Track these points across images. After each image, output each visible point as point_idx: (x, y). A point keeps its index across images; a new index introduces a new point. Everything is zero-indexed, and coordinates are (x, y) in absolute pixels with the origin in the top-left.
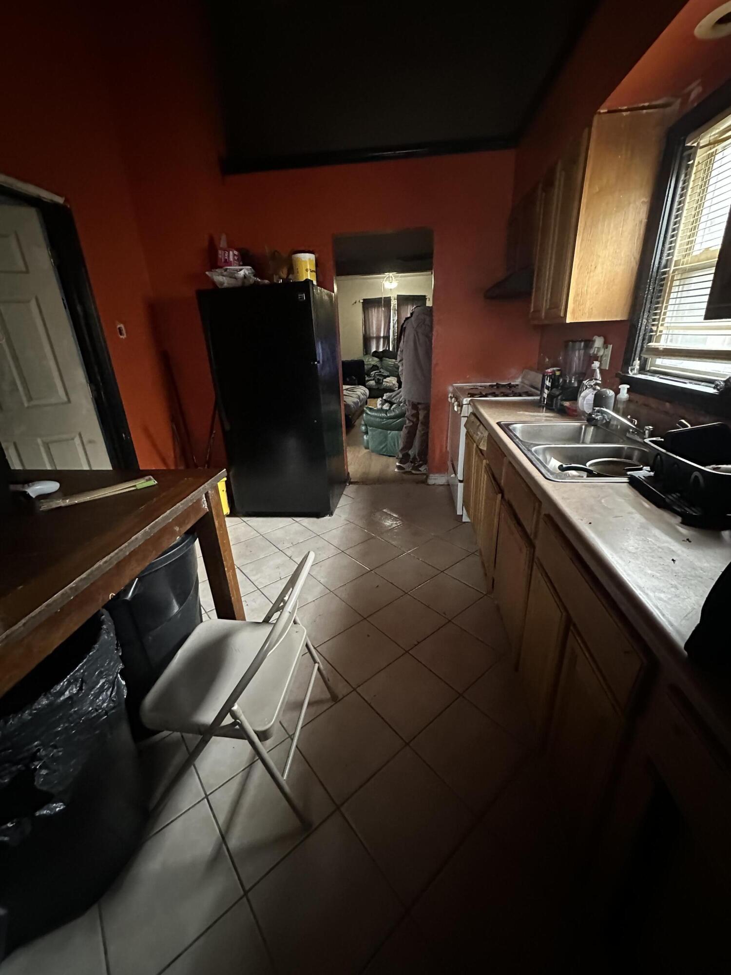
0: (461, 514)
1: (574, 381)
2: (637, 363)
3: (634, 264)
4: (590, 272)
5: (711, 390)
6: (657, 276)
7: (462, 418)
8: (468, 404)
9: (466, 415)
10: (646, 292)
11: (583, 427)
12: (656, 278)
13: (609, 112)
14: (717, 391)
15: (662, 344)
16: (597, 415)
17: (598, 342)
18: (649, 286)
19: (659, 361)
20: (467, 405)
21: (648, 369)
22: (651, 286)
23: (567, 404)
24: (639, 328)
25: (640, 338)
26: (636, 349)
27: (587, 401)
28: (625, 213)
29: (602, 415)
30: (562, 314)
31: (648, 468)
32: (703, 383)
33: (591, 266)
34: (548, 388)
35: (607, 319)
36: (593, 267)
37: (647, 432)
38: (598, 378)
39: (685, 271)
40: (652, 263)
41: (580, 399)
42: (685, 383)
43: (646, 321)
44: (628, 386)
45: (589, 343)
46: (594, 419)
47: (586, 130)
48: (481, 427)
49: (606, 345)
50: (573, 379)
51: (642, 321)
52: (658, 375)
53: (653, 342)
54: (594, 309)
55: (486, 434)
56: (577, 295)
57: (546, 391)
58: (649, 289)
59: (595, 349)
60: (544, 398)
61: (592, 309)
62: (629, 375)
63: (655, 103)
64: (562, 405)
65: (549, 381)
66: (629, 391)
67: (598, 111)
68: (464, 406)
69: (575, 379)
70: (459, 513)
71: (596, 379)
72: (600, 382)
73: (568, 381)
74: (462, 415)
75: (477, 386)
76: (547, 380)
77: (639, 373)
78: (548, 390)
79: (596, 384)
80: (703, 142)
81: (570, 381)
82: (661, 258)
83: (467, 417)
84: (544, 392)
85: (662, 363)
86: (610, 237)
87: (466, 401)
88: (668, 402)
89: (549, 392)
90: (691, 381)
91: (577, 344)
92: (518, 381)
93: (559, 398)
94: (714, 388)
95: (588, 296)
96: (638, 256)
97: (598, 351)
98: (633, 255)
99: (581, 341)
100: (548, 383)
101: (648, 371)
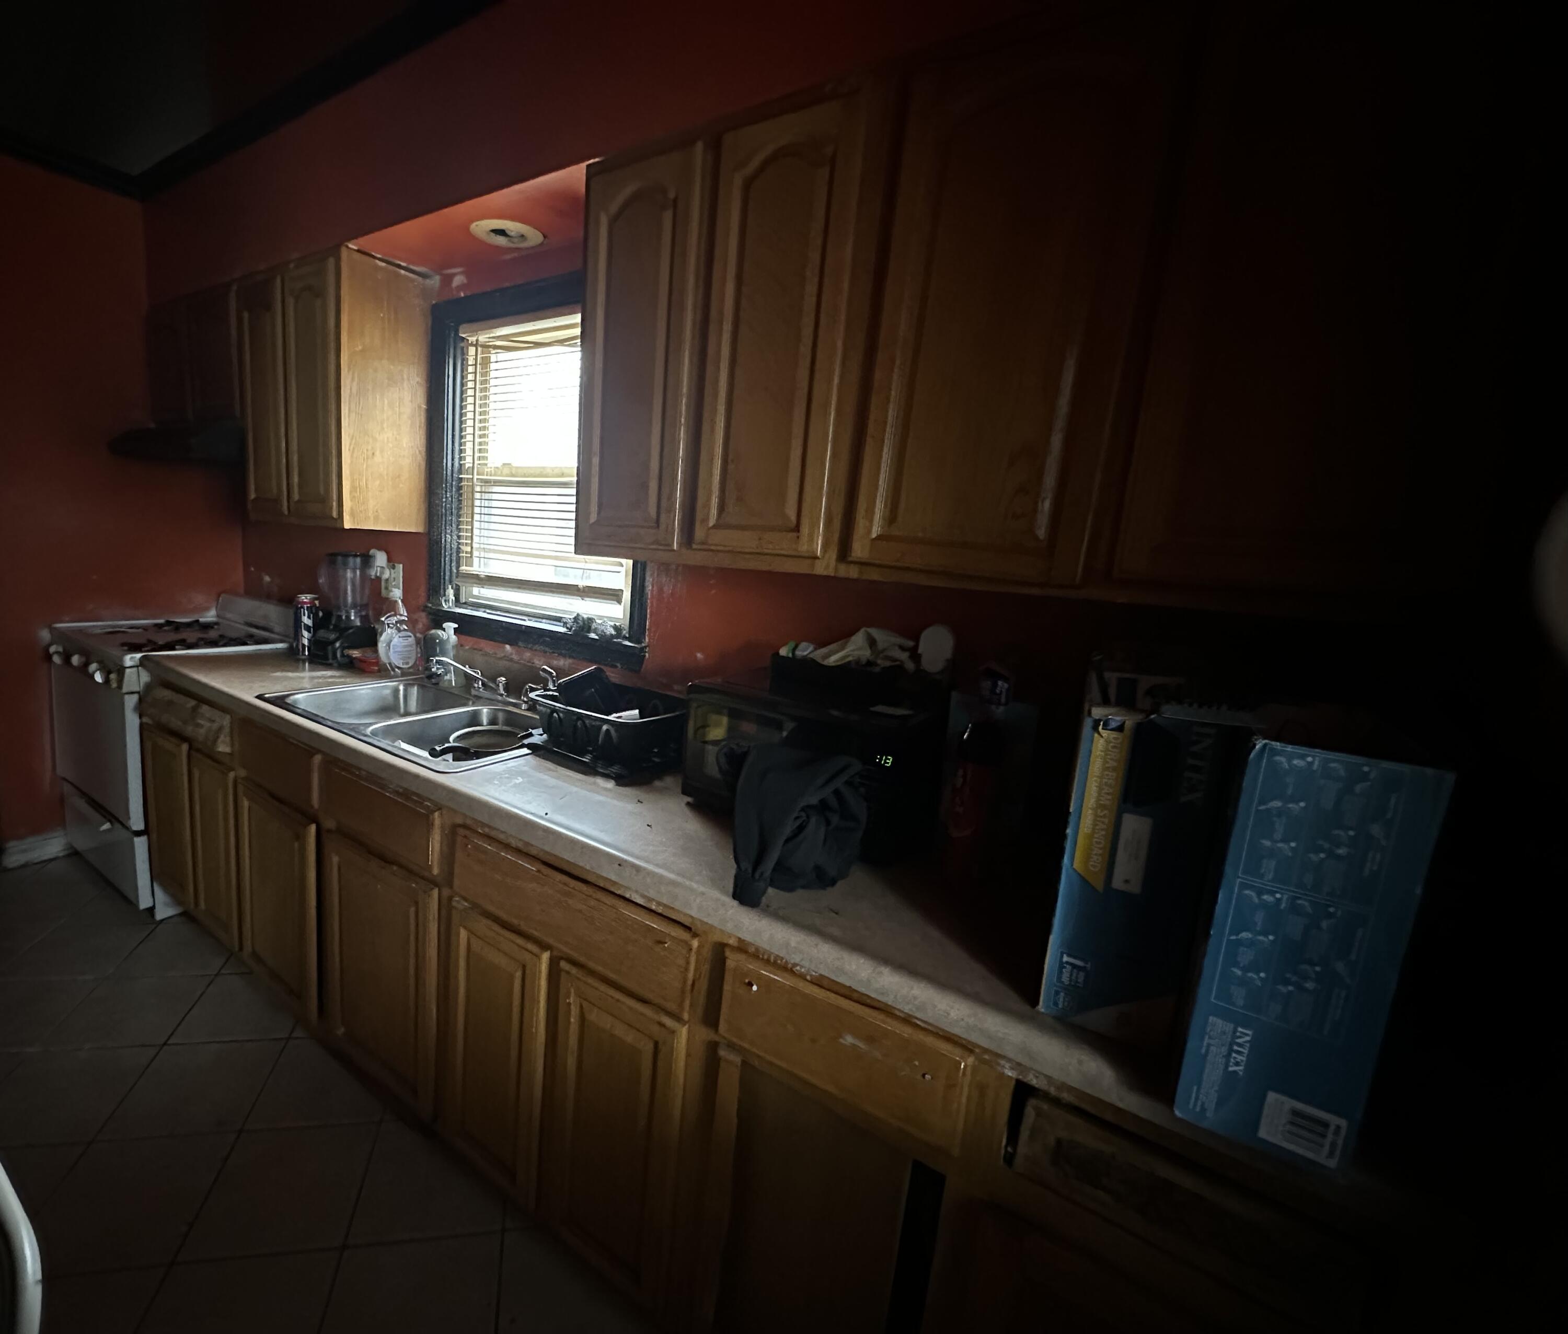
0: (150, 904)
1: (355, 616)
2: (450, 592)
3: (421, 459)
4: (367, 458)
5: (562, 630)
6: (452, 481)
7: (126, 697)
8: (137, 666)
9: (137, 689)
10: (444, 500)
11: (401, 688)
12: (452, 484)
13: (358, 251)
14: (566, 630)
15: (477, 567)
16: (438, 669)
17: (380, 559)
18: (446, 492)
19: (476, 590)
20: (135, 669)
21: (464, 601)
22: (448, 493)
23: (356, 653)
24: (443, 545)
25: (447, 559)
26: (445, 574)
27: (393, 648)
28: (399, 389)
29: (444, 669)
30: (335, 514)
31: (540, 731)
32: (544, 621)
33: (367, 450)
34: (308, 628)
35: (399, 528)
36: (370, 453)
37: (501, 684)
38: (402, 613)
39: (487, 482)
40: (445, 464)
41: (381, 646)
42: (524, 620)
43: (450, 537)
44: (456, 626)
45: (367, 560)
46: (435, 674)
47: (331, 261)
48: (205, 709)
49: (391, 564)
50: (353, 614)
51: (446, 537)
52: (483, 610)
53: (463, 566)
54: (379, 511)
55: (226, 721)
56: (353, 489)
57: (305, 634)
58: (446, 497)
59: (377, 570)
60: (304, 646)
61: (377, 512)
62: (444, 609)
63: (412, 267)
64: (349, 656)
65: (309, 617)
66: (456, 631)
67: (346, 243)
68: (128, 671)
69: (355, 613)
70: (145, 902)
71: (401, 615)
72: (406, 619)
73: (344, 617)
74: (125, 690)
75: (121, 626)
76: (304, 615)
77: (456, 606)
78: (309, 631)
79: (402, 622)
80: (483, 338)
81: (348, 617)
82: (453, 460)
83: (138, 693)
84: (302, 636)
85: (479, 593)
86: (385, 416)
87: (131, 659)
88: (507, 644)
89: (310, 635)
90: (530, 618)
91: (351, 560)
92: (210, 616)
93: (338, 645)
94: (563, 627)
95: (370, 494)
96: (423, 449)
97: (382, 573)
98: (417, 448)
99: (356, 556)
100: (306, 620)
101: (465, 603)
